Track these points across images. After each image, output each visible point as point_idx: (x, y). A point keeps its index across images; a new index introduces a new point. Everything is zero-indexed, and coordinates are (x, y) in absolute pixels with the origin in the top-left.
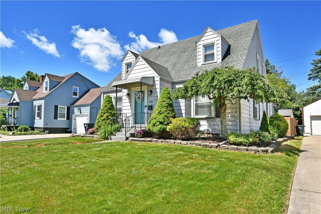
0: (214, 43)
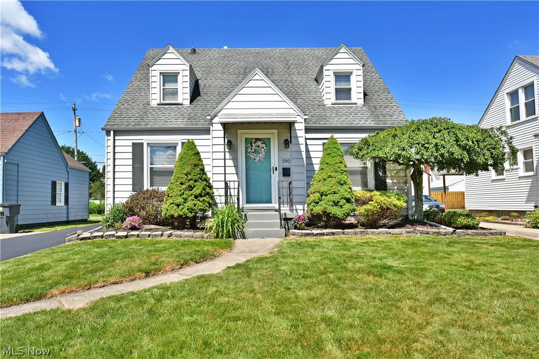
0: (352, 73)
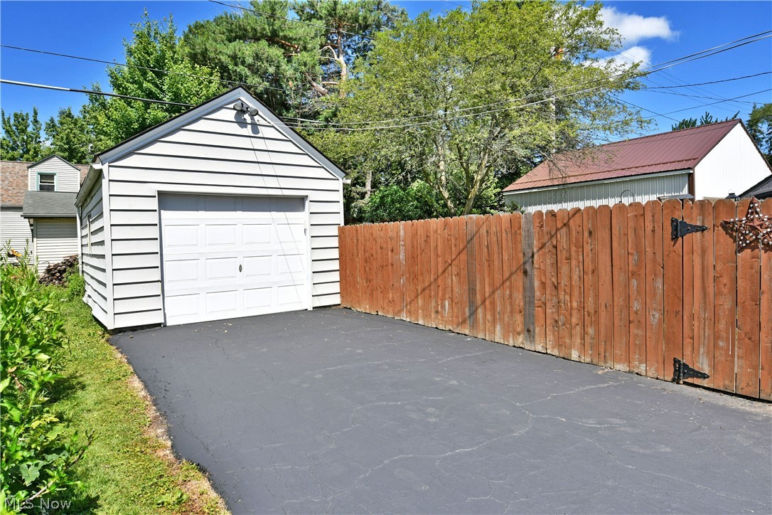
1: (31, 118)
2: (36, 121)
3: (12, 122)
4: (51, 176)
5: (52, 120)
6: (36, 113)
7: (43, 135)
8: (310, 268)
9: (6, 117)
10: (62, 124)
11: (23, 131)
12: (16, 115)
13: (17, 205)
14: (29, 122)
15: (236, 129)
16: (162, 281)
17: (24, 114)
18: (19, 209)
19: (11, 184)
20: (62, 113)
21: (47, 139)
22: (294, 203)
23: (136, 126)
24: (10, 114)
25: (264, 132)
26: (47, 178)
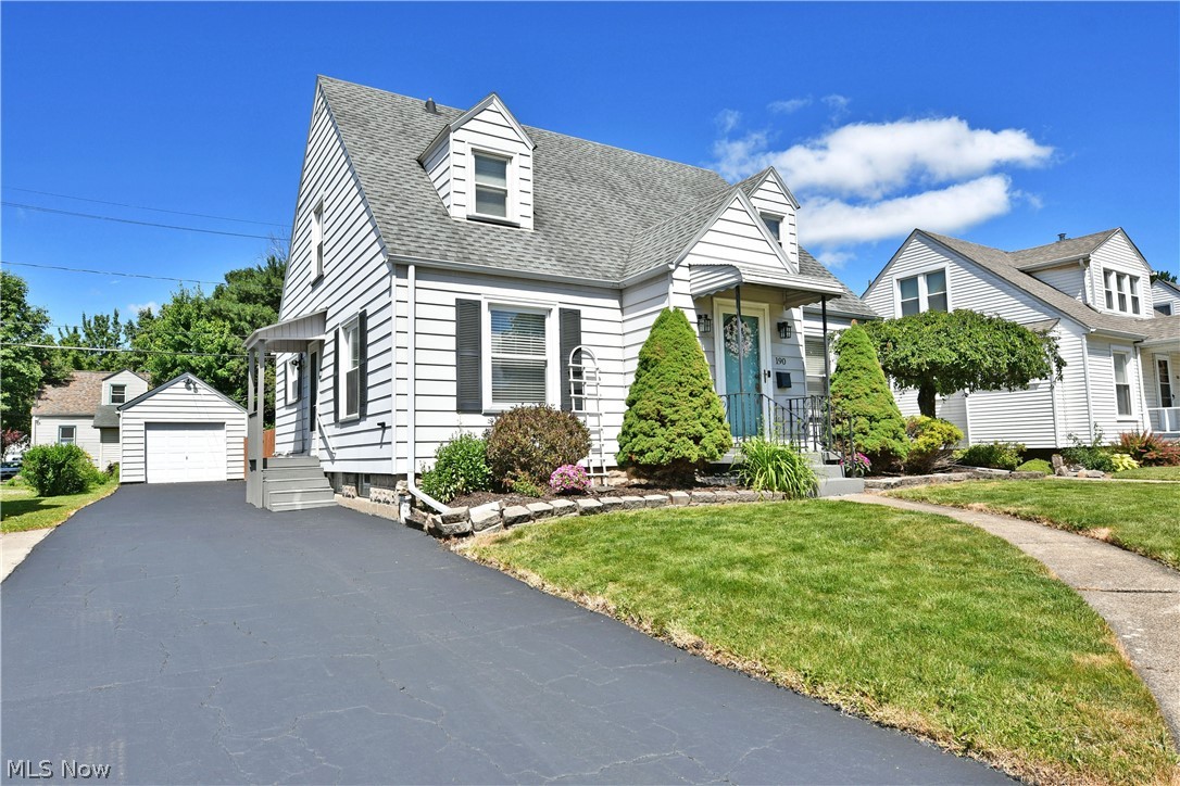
0: (783, 218)
1: (111, 320)
2: (116, 323)
3: (92, 325)
4: (122, 387)
5: (130, 323)
6: (117, 315)
7: (123, 337)
8: (225, 459)
9: (87, 320)
10: (140, 325)
11: (103, 334)
12: (96, 318)
13: (92, 413)
14: (109, 323)
15: (186, 391)
16: (146, 462)
17: (105, 316)
18: (90, 417)
19: (87, 394)
20: (142, 314)
21: (126, 341)
22: (219, 426)
23: (169, 365)
24: (90, 317)
25: (200, 391)
26: (118, 388)
